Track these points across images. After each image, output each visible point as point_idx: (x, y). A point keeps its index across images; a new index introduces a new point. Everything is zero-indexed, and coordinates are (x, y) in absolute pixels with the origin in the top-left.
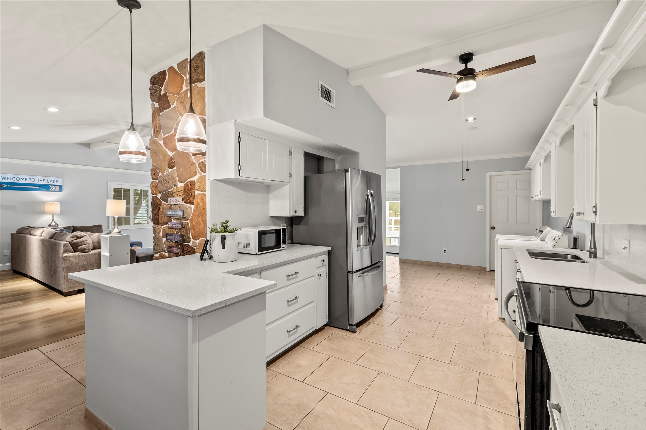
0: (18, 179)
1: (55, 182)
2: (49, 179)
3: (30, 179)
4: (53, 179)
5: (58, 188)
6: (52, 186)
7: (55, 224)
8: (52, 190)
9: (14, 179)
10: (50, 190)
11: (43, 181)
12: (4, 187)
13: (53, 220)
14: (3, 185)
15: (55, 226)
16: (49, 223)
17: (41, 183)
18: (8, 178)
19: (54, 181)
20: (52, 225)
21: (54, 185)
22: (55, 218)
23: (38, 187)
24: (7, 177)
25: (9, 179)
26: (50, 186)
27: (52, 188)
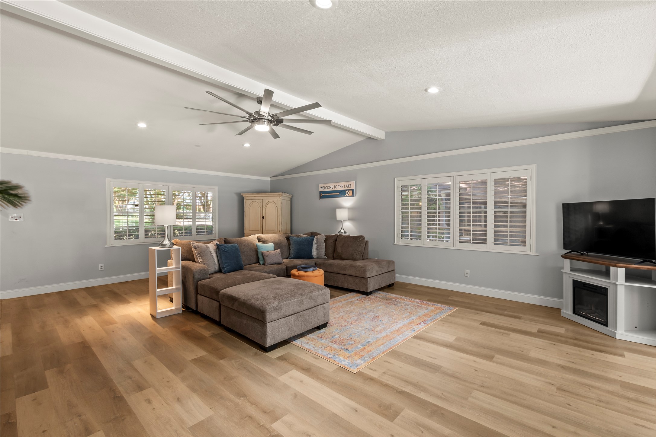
1: (350, 186)
2: (346, 184)
3: (335, 186)
7: (343, 231)
9: (327, 188)
10: (346, 195)
11: (342, 186)
12: (322, 196)
13: (342, 227)
16: (339, 230)
17: (341, 189)
21: (348, 190)
23: (339, 194)
24: (323, 187)
26: (346, 191)
27: (347, 193)
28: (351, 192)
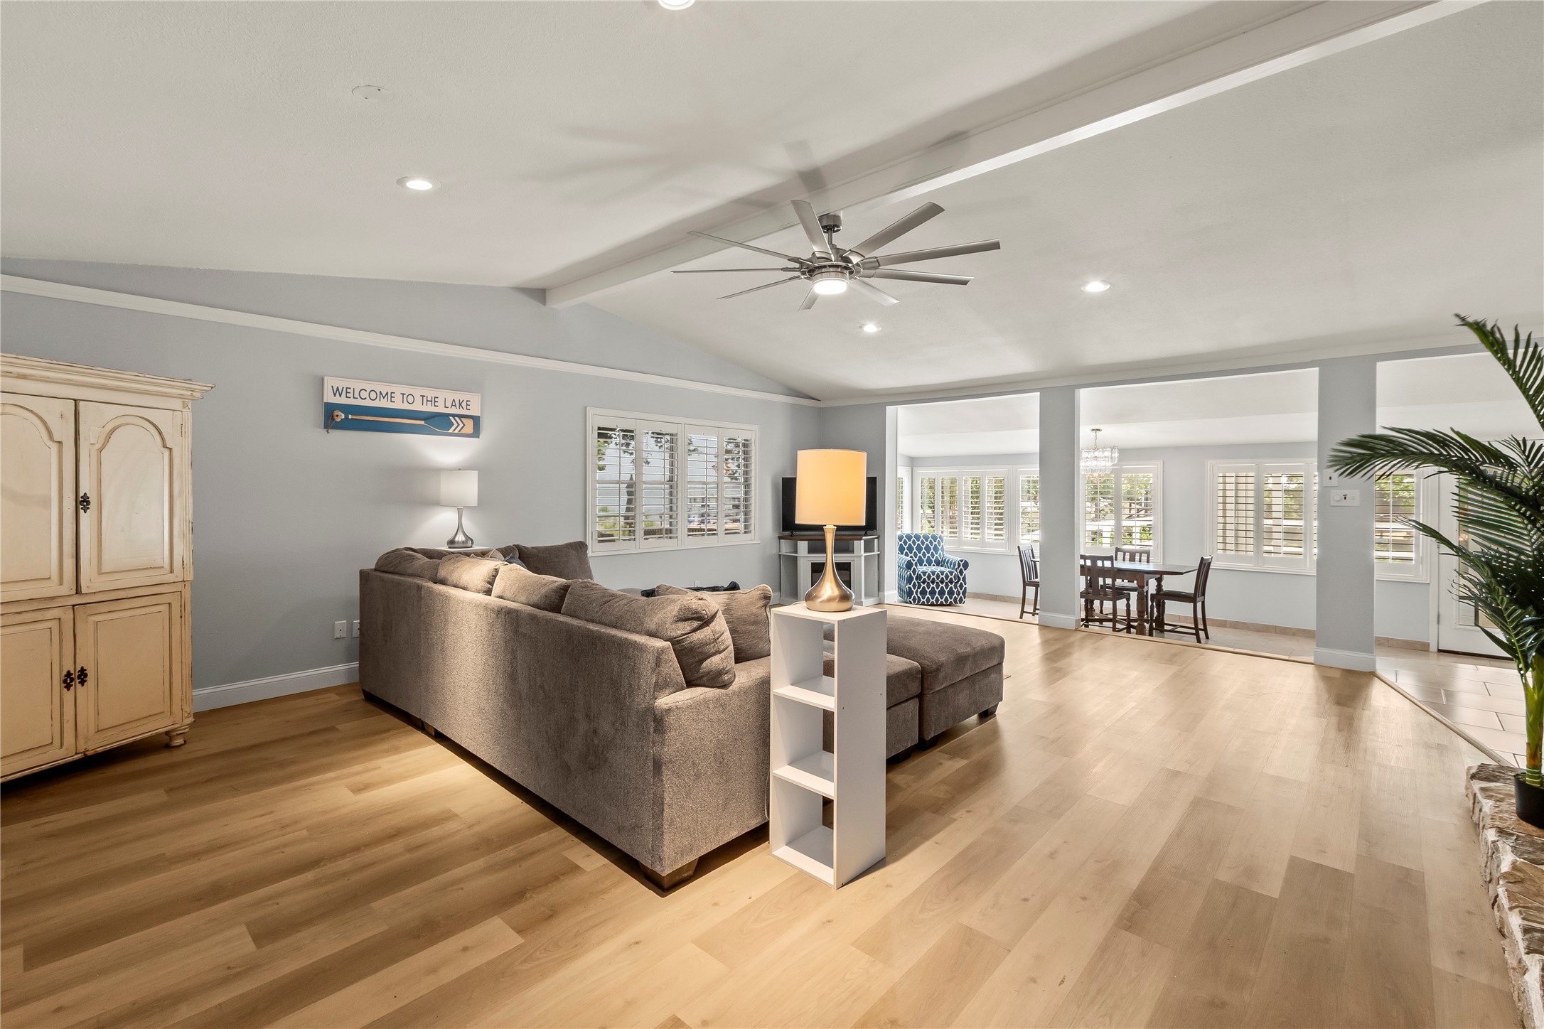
0: (373, 395)
1: (464, 405)
2: (450, 396)
3: (403, 394)
4: (459, 396)
5: (469, 424)
6: (457, 418)
7: (464, 539)
8: (456, 431)
9: (364, 394)
10: (451, 431)
11: (435, 401)
12: (338, 420)
13: (460, 525)
14: (336, 413)
15: (465, 545)
16: (450, 537)
17: (429, 408)
18: (347, 392)
19: (460, 404)
20: (458, 542)
21: (460, 416)
22: (464, 521)
23: (423, 422)
24: (345, 389)
25: (350, 395)
26: (451, 418)
27: (456, 425)
28: (469, 423)
